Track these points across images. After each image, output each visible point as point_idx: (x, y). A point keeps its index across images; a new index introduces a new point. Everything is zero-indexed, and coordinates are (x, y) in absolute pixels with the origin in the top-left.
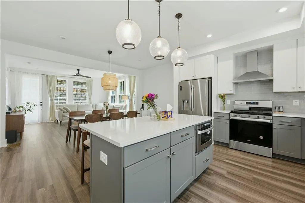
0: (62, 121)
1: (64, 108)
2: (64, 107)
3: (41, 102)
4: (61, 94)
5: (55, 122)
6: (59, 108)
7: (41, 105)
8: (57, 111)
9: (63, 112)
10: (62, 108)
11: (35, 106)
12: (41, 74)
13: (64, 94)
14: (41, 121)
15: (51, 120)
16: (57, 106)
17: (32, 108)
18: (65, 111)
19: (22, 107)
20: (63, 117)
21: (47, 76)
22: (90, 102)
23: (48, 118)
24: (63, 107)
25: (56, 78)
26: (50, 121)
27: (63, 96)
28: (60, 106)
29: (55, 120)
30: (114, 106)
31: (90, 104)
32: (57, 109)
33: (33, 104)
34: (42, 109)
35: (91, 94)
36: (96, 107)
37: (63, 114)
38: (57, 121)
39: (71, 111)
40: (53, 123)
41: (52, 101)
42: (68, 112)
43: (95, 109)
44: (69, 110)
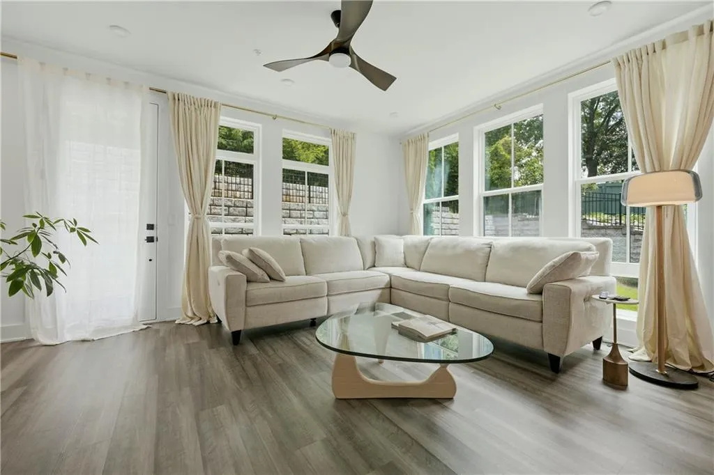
0: (243, 331)
1: (254, 258)
2: (251, 251)
3: (150, 227)
4: (229, 207)
5: (208, 322)
6: (229, 258)
7: (150, 240)
8: (218, 272)
9: (248, 281)
10: (242, 256)
12: (151, 89)
13: (237, 204)
14: (150, 318)
15: (190, 314)
16: (217, 246)
18: (260, 272)
20: (249, 309)
21: (177, 99)
23: (180, 308)
24: (246, 251)
25: (216, 120)
26: (188, 322)
27: (235, 213)
28: (229, 244)
29: (210, 317)
30: (491, 247)
31: (348, 236)
32: (220, 263)
33: (73, 230)
34: (154, 261)
35: (350, 197)
36: (375, 255)
37: (246, 291)
38: (219, 321)
39: (283, 275)
40: (200, 334)
41: (196, 220)
42: (274, 278)
43: (375, 262)
44: (277, 266)
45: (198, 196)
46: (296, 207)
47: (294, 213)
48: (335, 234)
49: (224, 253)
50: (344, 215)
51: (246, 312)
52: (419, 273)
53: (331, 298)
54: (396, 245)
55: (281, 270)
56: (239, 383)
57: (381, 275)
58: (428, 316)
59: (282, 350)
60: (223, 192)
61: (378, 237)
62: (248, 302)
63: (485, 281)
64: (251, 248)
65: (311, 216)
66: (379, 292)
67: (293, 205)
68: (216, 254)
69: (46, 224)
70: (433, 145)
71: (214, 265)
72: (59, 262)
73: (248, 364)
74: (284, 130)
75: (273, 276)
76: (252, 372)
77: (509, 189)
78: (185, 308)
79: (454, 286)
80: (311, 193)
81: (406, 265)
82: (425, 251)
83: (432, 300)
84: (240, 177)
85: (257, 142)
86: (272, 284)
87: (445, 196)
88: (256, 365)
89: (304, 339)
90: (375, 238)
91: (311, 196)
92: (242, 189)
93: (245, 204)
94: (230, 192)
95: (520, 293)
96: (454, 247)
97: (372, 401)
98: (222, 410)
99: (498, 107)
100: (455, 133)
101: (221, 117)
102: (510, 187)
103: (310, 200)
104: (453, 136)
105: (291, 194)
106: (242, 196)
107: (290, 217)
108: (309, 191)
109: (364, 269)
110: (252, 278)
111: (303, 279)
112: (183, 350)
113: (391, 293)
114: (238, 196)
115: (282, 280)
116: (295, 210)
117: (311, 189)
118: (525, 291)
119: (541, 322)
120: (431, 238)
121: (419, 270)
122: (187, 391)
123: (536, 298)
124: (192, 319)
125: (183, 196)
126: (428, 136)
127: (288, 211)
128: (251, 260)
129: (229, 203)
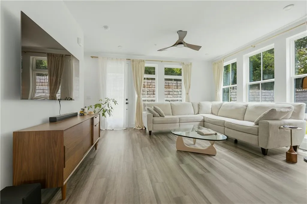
0: (152, 131)
1: (155, 109)
2: (154, 107)
3: (127, 100)
5: (142, 129)
6: (148, 109)
7: (127, 103)
8: (145, 113)
9: (153, 116)
10: (152, 109)
11: (115, 104)
12: (127, 59)
13: (151, 90)
14: (127, 126)
15: (137, 126)
16: (145, 105)
17: (112, 108)
18: (157, 114)
19: (100, 105)
20: (154, 125)
21: (133, 61)
22: (188, 100)
23: (135, 124)
24: (153, 107)
25: (144, 65)
27: (150, 94)
28: (148, 105)
29: (143, 127)
30: (247, 107)
31: (189, 102)
32: (145, 111)
33: (113, 101)
34: (128, 110)
35: (190, 87)
36: (199, 109)
37: (153, 119)
38: (145, 128)
39: (164, 115)
40: (140, 131)
41: (139, 97)
42: (161, 116)
43: (199, 111)
44: (162, 112)
45: (139, 90)
46: (171, 90)
47: (171, 93)
48: (184, 101)
49: (146, 107)
50: (187, 94)
51: (153, 126)
52: (217, 116)
53: (180, 123)
54: (208, 105)
55: (163, 113)
56: (151, 143)
57: (200, 117)
58: (209, 129)
59: (164, 138)
60: (146, 86)
61: (200, 102)
62: (153, 123)
63: (244, 120)
64: (155, 106)
65: (177, 94)
66: (199, 123)
67: (170, 90)
68: (144, 108)
69: (109, 100)
70: (225, 64)
71: (144, 111)
72: (111, 109)
73: (153, 140)
74: (165, 65)
75: (161, 115)
76: (154, 142)
77: (260, 81)
78: (136, 124)
79: (227, 121)
80: (178, 84)
81: (212, 113)
82: (220, 108)
83: (218, 126)
84: (151, 80)
85: (156, 71)
86: (161, 118)
87: (232, 85)
88: (155, 140)
89: (170, 136)
90: (199, 103)
91: (178, 85)
92: (152, 84)
93: (153, 91)
94: (148, 86)
95: (252, 124)
96: (232, 106)
97: (188, 152)
98: (147, 148)
99: (253, 46)
100: (235, 58)
101: (145, 64)
102: (261, 80)
103: (177, 87)
104: (234, 59)
105: (170, 85)
106: (152, 87)
107: (169, 94)
108: (177, 83)
109: (195, 114)
110: (154, 115)
111: (171, 116)
112: (136, 135)
113: (204, 123)
114: (151, 87)
115: (163, 117)
116: (171, 92)
117: (178, 83)
118: (253, 124)
119: (258, 135)
120: (223, 103)
121: (217, 115)
122: (138, 144)
123: (257, 126)
124: (138, 127)
125: (135, 89)
126: (223, 60)
127: (168, 92)
128: (154, 110)
129: (148, 90)
